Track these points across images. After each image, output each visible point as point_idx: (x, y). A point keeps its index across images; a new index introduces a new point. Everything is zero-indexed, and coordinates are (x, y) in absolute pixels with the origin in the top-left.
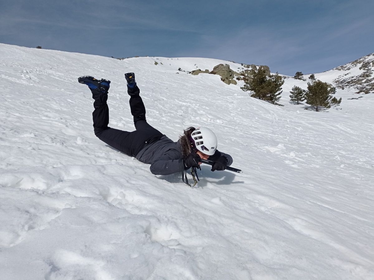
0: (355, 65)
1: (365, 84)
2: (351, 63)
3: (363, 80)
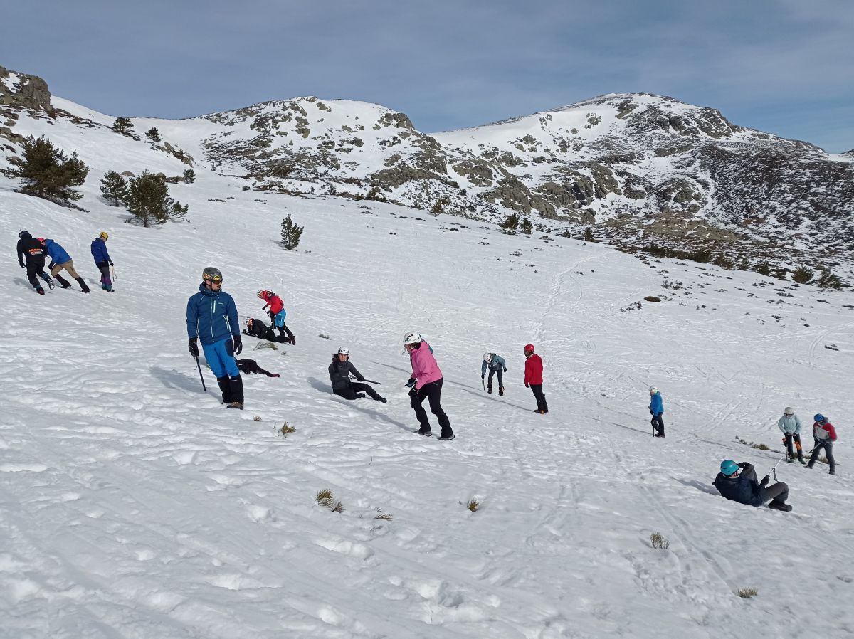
0: (243, 117)
1: (260, 161)
2: (235, 112)
3: (256, 151)
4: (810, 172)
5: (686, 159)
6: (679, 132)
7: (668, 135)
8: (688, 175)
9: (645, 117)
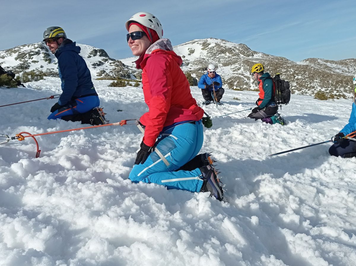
4: (293, 70)
5: (237, 67)
6: (231, 55)
7: (227, 57)
8: (240, 74)
9: (215, 49)
